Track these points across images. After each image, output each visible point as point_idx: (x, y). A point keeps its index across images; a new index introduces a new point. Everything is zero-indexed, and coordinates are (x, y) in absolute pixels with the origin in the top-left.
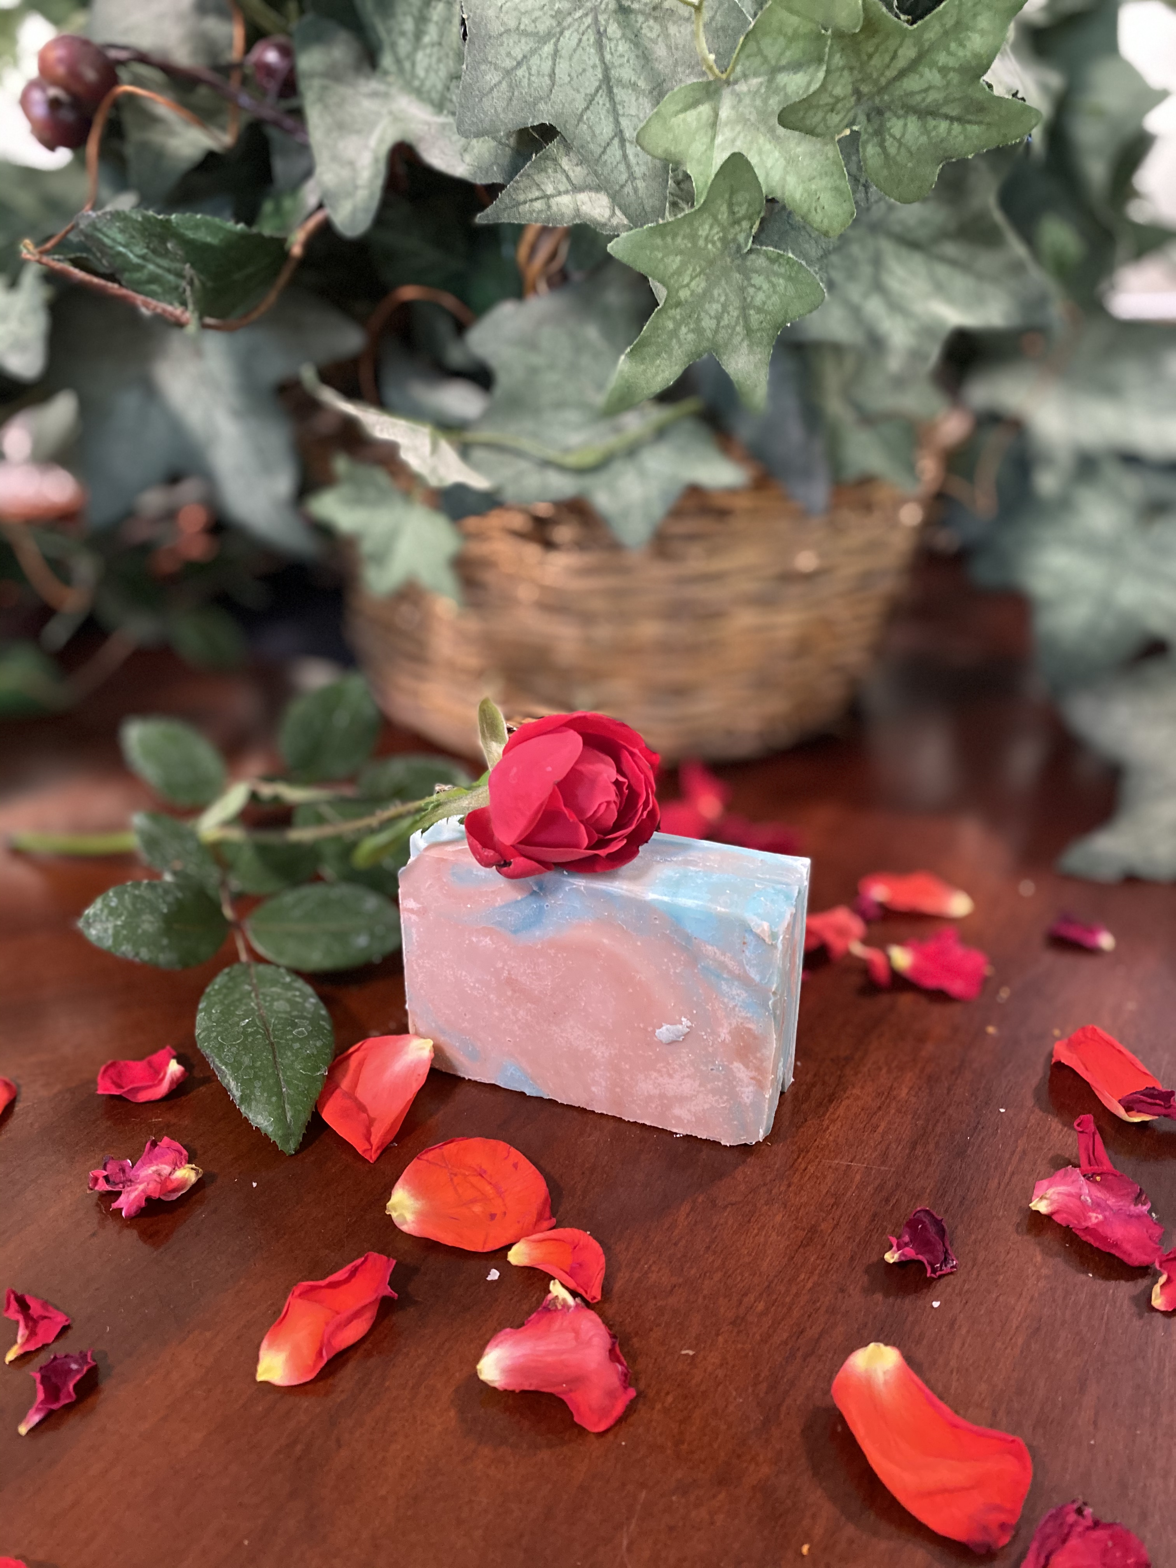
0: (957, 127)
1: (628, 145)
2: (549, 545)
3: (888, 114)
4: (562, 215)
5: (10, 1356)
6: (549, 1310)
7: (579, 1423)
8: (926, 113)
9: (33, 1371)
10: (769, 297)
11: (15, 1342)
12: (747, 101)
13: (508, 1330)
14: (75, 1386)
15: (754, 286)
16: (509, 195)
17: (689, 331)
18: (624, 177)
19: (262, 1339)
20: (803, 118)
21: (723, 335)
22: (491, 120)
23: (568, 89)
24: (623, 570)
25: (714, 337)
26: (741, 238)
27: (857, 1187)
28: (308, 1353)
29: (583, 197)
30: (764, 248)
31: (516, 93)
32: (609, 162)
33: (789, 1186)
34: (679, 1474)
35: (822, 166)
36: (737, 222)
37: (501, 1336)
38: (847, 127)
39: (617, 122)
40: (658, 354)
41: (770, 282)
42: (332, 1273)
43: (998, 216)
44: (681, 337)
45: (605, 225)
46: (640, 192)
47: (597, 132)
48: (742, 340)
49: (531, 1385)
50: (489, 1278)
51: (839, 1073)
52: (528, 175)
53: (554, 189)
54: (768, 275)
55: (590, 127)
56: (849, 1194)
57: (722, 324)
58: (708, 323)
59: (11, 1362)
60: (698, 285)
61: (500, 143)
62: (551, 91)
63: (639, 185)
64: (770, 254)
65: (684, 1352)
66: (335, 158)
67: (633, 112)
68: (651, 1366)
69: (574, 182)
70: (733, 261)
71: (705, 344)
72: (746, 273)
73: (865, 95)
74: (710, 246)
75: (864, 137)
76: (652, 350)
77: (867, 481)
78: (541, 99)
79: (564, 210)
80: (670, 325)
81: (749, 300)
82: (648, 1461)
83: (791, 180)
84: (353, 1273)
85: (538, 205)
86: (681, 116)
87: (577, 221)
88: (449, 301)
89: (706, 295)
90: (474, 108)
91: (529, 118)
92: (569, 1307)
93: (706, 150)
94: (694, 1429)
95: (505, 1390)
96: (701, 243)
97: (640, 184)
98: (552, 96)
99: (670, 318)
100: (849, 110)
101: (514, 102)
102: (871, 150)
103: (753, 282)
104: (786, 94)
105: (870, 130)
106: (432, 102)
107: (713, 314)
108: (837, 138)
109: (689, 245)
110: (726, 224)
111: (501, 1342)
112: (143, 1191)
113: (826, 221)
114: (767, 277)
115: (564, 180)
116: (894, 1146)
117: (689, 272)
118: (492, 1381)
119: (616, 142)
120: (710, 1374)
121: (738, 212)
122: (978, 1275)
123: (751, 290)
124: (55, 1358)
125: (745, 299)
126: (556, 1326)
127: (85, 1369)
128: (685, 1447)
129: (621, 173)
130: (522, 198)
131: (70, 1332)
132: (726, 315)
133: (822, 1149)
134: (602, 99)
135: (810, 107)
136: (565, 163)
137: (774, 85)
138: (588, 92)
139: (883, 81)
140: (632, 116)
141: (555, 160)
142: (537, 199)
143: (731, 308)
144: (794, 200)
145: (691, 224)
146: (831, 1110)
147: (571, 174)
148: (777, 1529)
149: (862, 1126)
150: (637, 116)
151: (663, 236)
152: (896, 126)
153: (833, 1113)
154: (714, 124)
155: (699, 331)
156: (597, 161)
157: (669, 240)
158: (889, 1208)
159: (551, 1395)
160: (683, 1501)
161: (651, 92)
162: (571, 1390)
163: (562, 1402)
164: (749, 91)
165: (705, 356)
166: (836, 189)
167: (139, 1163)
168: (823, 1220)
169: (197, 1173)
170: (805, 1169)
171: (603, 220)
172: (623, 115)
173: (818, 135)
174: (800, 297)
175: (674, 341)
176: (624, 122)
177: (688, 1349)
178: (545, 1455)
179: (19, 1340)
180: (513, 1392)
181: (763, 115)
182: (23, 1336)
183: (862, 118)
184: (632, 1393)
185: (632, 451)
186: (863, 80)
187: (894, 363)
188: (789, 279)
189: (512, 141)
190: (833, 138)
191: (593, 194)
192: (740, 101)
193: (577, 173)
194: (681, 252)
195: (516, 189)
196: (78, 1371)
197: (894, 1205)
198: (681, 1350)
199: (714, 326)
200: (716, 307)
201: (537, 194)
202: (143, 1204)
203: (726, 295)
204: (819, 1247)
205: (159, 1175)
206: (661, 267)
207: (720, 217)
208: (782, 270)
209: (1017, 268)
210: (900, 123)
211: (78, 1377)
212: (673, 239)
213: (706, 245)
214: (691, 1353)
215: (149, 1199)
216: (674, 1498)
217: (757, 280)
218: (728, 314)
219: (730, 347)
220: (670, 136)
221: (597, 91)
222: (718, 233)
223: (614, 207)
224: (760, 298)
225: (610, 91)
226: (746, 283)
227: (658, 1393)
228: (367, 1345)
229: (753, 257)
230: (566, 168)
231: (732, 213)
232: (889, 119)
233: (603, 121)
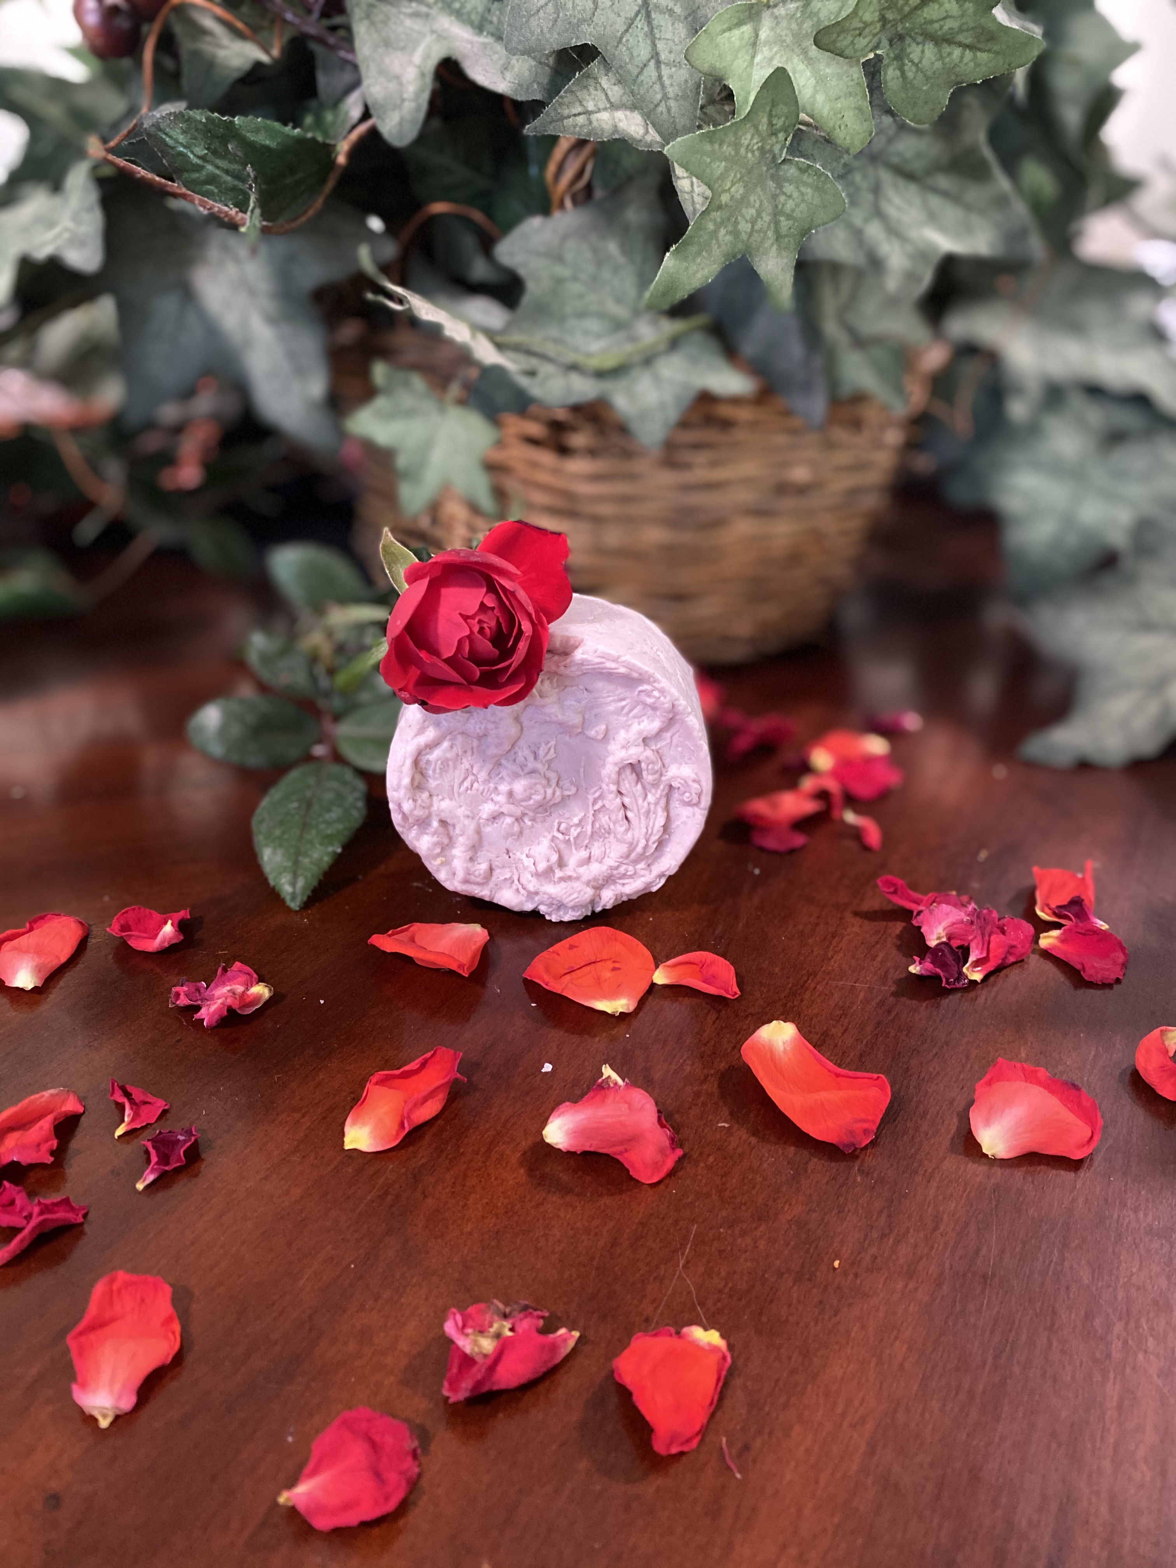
0: (968, 54)
1: (663, 66)
2: (563, 451)
3: (908, 40)
4: (602, 130)
5: (119, 1132)
6: (603, 1088)
7: (634, 1176)
8: (942, 40)
9: (144, 1141)
10: (797, 206)
11: (123, 1121)
12: (784, 23)
13: (568, 1103)
14: (185, 1152)
15: (785, 194)
16: (555, 109)
17: (728, 233)
18: (659, 96)
19: (345, 1120)
20: (835, 41)
21: (756, 237)
22: (538, 39)
23: (609, 11)
24: (632, 477)
25: (748, 239)
26: (777, 148)
27: (861, 1002)
28: (391, 1124)
29: (619, 114)
30: (796, 159)
31: (561, 15)
32: (645, 82)
33: (802, 1000)
34: (724, 1213)
35: (848, 86)
36: (774, 134)
37: (562, 1108)
38: (871, 51)
39: (654, 45)
40: (699, 253)
41: (800, 191)
42: (405, 1065)
43: (988, 153)
44: (720, 238)
45: (640, 141)
46: (673, 110)
47: (635, 54)
48: (772, 245)
49: (591, 1146)
50: (543, 1070)
51: (839, 916)
52: (572, 92)
53: (595, 105)
54: (798, 183)
55: (628, 49)
56: (855, 1007)
57: (756, 227)
58: (744, 227)
59: (119, 1137)
60: (738, 190)
61: (540, 63)
62: (594, 14)
63: (672, 105)
64: (801, 165)
65: (720, 1125)
66: (382, 72)
67: (669, 36)
68: (692, 1135)
69: (612, 100)
70: (768, 170)
71: (740, 246)
72: (779, 181)
73: (890, 22)
74: (750, 155)
75: (885, 62)
76: (694, 249)
77: (859, 398)
78: (585, 21)
79: (604, 126)
80: (711, 226)
81: (780, 207)
82: (697, 1204)
83: (820, 98)
84: (423, 1065)
85: (581, 120)
86: (727, 34)
87: (616, 136)
88: (477, 216)
89: (743, 201)
90: (521, 28)
91: (572, 39)
92: (620, 1087)
93: (746, 68)
94: (734, 1181)
95: (568, 1152)
96: (743, 151)
97: (672, 103)
98: (595, 19)
99: (711, 220)
100: (875, 35)
101: (559, 23)
102: (891, 74)
103: (784, 190)
104: (819, 19)
105: (892, 55)
106: (471, 23)
107: (748, 218)
108: (862, 61)
109: (733, 153)
110: (764, 134)
111: (563, 1113)
112: (223, 1004)
113: (848, 138)
114: (797, 188)
115: (604, 97)
116: (892, 971)
117: (731, 178)
118: (556, 1144)
119: (652, 63)
120: (745, 1141)
121: (776, 125)
122: (971, 1067)
123: (782, 198)
124: (160, 1133)
125: (776, 206)
126: (610, 1100)
127: (193, 1139)
128: (727, 1193)
129: (656, 93)
130: (566, 112)
131: (168, 1115)
132: (759, 220)
133: (829, 973)
134: (640, 23)
135: (843, 31)
136: (604, 82)
137: (809, 10)
138: (629, 15)
139: (907, 9)
140: (668, 39)
141: (596, 79)
142: (579, 114)
143: (764, 215)
144: (822, 117)
145: (736, 133)
146: (834, 943)
147: (609, 93)
148: (811, 1251)
149: (863, 956)
150: (674, 41)
151: (711, 142)
152: (915, 51)
153: (837, 946)
154: (754, 44)
155: (736, 233)
156: (635, 81)
157: (716, 146)
158: (890, 1018)
159: (607, 1155)
160: (729, 1232)
161: (686, 18)
162: (626, 1151)
163: (617, 1160)
164: (787, 15)
165: (739, 257)
166: (860, 109)
167: (213, 985)
168: (834, 1027)
169: (270, 990)
170: (815, 988)
171: (638, 137)
172: (659, 39)
173: (846, 58)
174: (825, 207)
175: (714, 242)
176: (660, 45)
177: (724, 1122)
178: (606, 1201)
179: (126, 1119)
180: (574, 1153)
181: (798, 38)
182: (129, 1115)
183: (885, 43)
184: (679, 1152)
185: (648, 360)
186: (888, 8)
187: (892, 283)
188: (817, 189)
189: (551, 61)
190: (858, 61)
191: (628, 113)
192: (777, 24)
193: (616, 92)
194: (726, 159)
195: (561, 104)
196: (185, 1141)
197: (895, 1016)
198: (718, 1122)
199: (749, 230)
200: (752, 212)
201: (580, 109)
202: (225, 1013)
203: (761, 202)
204: (832, 1046)
205: (234, 993)
206: (708, 170)
207: (760, 127)
208: (810, 180)
209: (1001, 202)
210: (919, 49)
211: (189, 1144)
212: (721, 145)
213: (747, 152)
214: (726, 1125)
215: (230, 1010)
216: (722, 1230)
217: (789, 188)
218: (762, 218)
219: (761, 249)
220: (716, 52)
221: (637, 15)
222: (757, 143)
223: (647, 125)
224: (790, 205)
225: (648, 16)
226: (778, 191)
227: (701, 1154)
228: (440, 1122)
229: (785, 167)
230: (605, 87)
231: (771, 124)
232: (909, 45)
233: (641, 44)
